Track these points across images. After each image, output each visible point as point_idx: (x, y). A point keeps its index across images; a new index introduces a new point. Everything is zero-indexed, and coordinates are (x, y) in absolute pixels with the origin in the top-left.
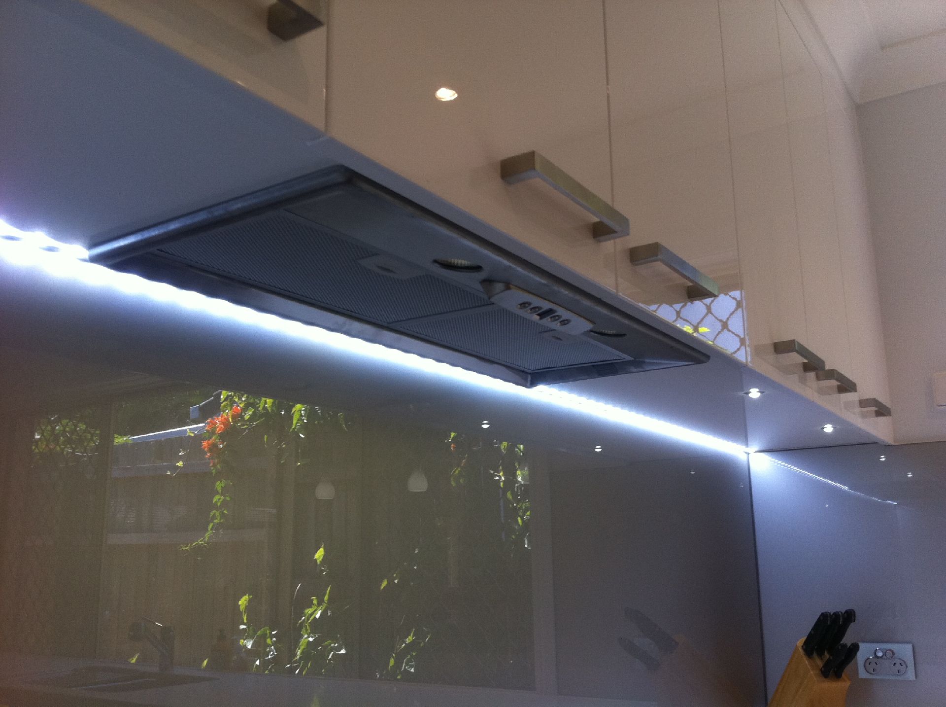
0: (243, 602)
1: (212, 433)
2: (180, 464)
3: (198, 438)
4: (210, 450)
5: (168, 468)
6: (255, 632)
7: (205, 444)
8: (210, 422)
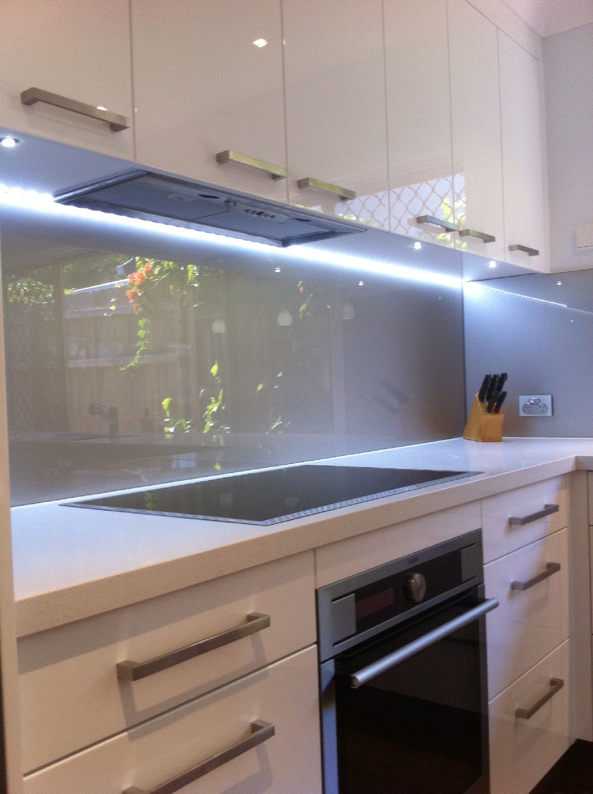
0: (166, 403)
1: (133, 285)
2: (113, 308)
3: (123, 289)
4: (133, 298)
5: (105, 312)
6: (175, 423)
7: (128, 293)
8: (131, 277)
